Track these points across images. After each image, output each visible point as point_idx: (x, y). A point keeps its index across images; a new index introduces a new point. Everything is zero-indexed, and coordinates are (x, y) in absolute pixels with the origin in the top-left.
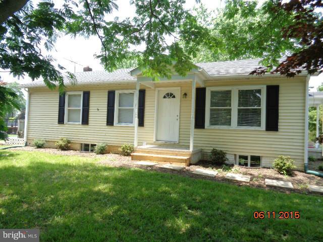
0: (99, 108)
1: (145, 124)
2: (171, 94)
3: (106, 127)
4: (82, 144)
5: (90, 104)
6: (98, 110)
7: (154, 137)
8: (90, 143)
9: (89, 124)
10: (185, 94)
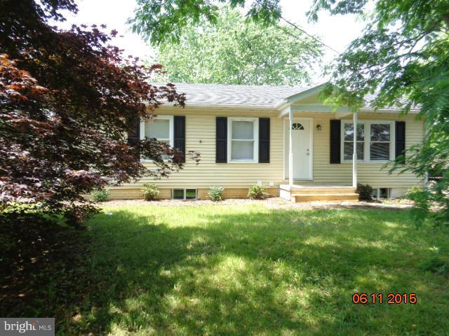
0: (202, 140)
1: (271, 160)
2: (299, 125)
3: (216, 165)
4: (171, 189)
5: (187, 133)
6: (201, 142)
7: (284, 175)
8: (185, 188)
9: (187, 162)
10: (318, 126)
